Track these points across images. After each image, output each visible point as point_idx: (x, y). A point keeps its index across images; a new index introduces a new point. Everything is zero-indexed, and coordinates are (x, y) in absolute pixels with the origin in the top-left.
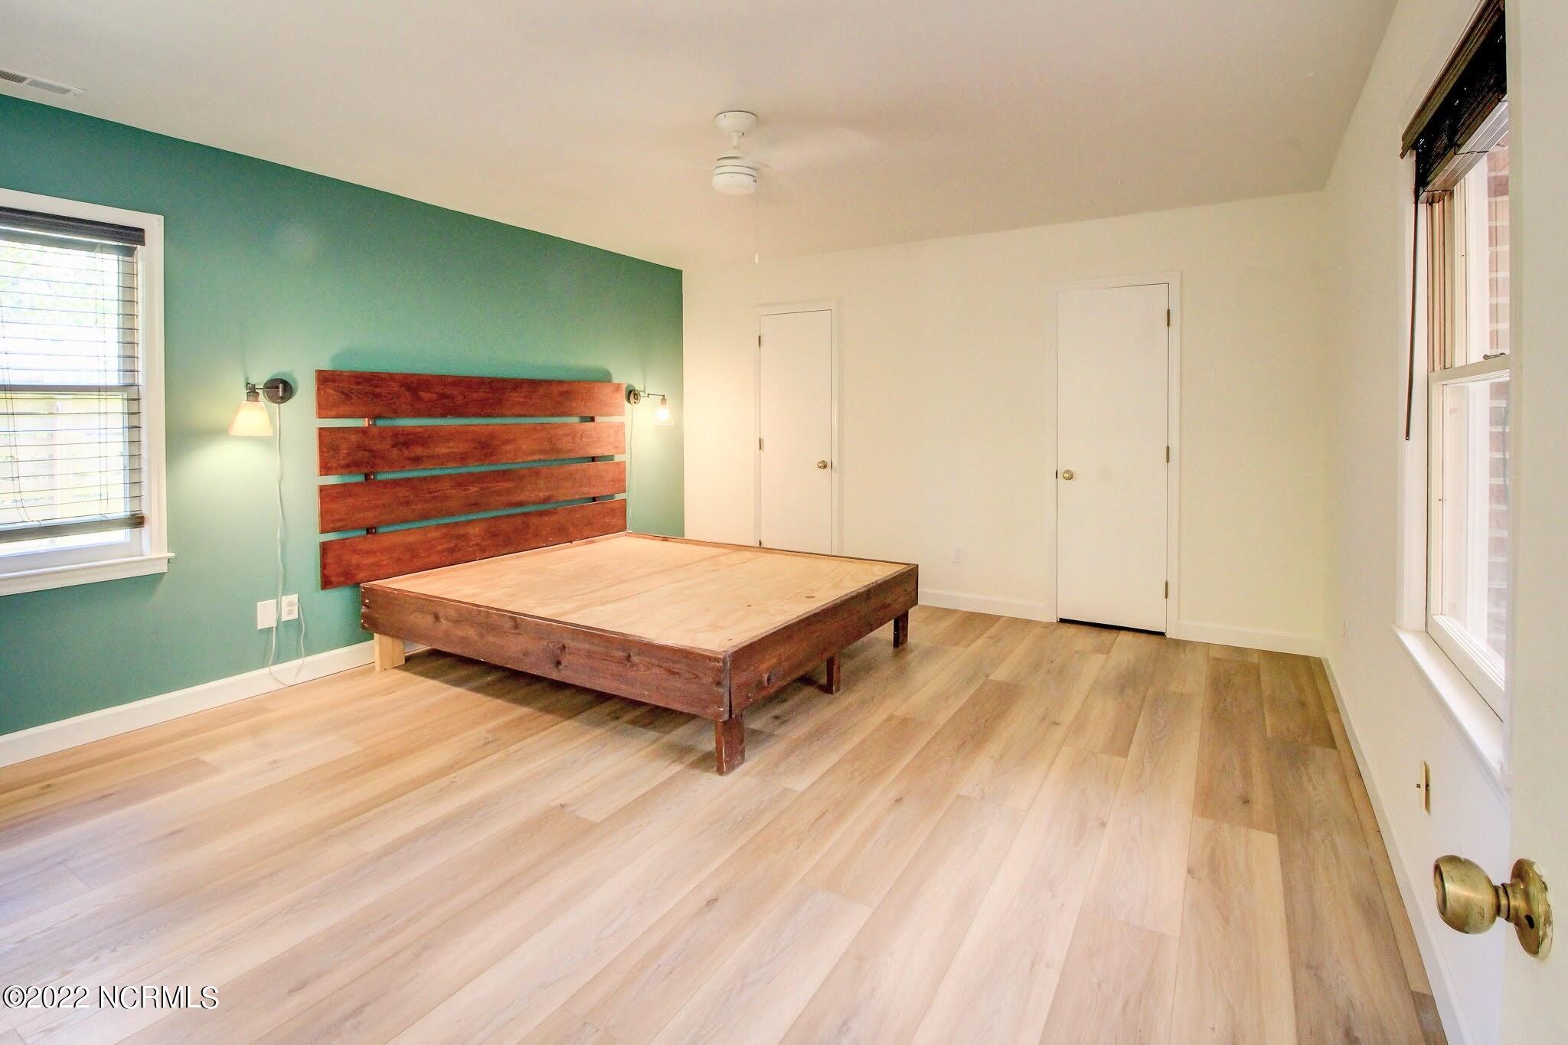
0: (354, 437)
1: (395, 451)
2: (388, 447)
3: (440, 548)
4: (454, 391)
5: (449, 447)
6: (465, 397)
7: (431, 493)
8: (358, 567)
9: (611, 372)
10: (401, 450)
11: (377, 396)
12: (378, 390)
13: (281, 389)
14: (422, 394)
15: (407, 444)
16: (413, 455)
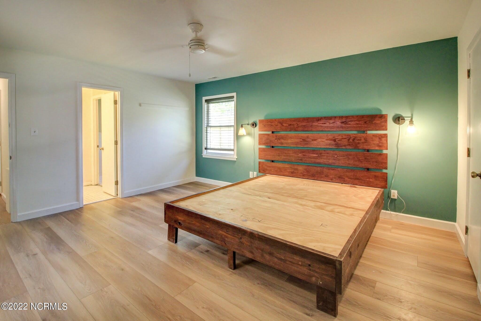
0: (266, 136)
1: (276, 140)
2: (274, 139)
3: (289, 171)
4: (294, 123)
5: (292, 141)
6: (298, 125)
7: (286, 154)
8: (266, 169)
9: (381, 109)
10: (277, 140)
11: (271, 125)
12: (272, 124)
13: (254, 125)
14: (284, 124)
15: (279, 139)
16: (281, 142)
